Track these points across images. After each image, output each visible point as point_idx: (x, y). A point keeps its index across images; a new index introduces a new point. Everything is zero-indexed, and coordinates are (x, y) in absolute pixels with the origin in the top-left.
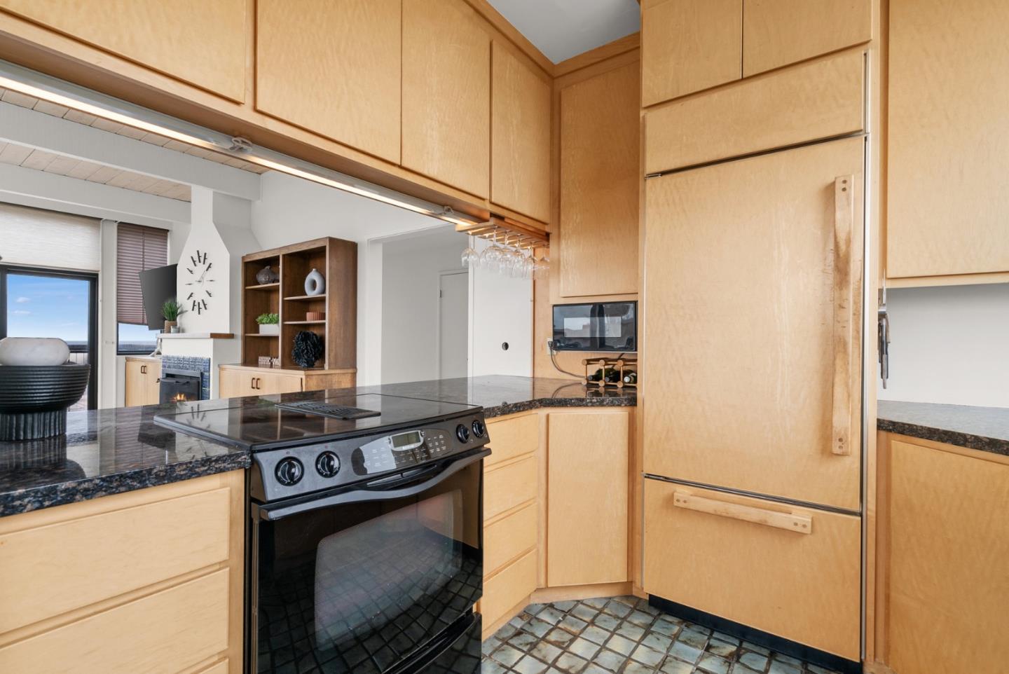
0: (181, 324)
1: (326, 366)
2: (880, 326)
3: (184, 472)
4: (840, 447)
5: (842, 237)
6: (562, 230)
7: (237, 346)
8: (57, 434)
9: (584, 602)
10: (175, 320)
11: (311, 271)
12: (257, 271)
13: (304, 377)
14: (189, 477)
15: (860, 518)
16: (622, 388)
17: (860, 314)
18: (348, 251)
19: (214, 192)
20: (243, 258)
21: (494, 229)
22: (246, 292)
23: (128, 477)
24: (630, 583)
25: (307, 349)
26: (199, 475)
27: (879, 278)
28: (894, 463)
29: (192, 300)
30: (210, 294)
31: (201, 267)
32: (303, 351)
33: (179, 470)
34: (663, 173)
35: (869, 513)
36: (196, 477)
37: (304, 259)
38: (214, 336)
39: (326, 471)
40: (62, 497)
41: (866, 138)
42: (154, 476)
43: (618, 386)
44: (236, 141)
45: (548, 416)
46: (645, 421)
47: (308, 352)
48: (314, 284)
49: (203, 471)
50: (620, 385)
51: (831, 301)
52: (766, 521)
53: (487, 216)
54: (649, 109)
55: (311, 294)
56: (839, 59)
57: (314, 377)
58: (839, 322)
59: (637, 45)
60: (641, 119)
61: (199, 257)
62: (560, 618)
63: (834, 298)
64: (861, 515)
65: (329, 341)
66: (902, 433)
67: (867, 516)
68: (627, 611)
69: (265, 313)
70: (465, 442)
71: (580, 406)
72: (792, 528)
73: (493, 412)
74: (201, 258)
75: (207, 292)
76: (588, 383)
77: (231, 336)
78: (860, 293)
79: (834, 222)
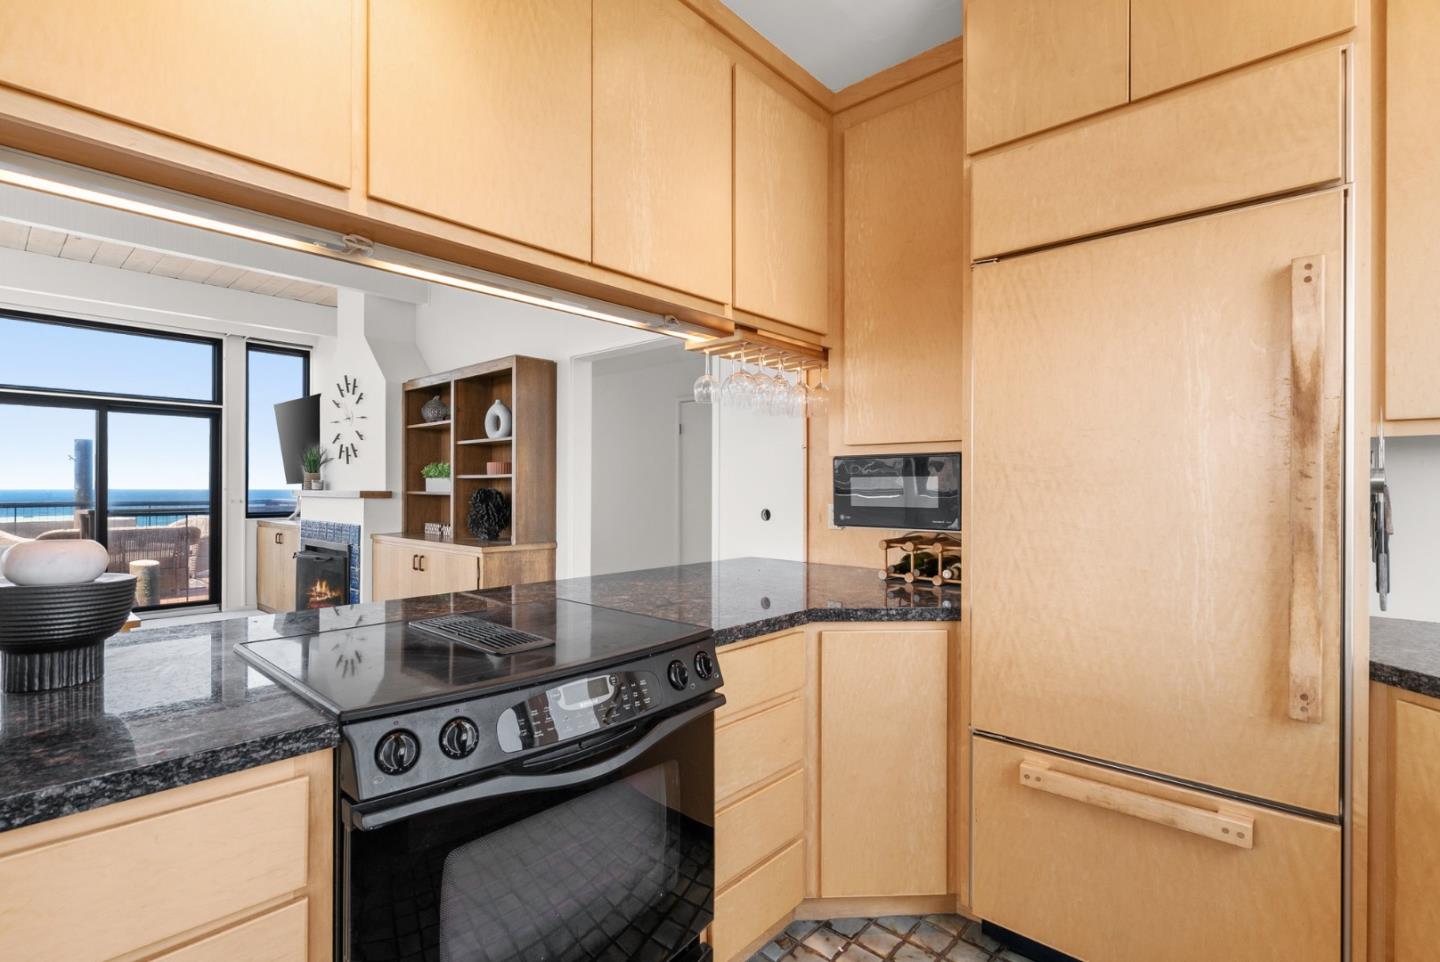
0: (325, 476)
1: (514, 540)
2: (1375, 506)
3: (234, 760)
4: (1303, 709)
5: (1305, 358)
6: (847, 343)
7: (396, 508)
8: (88, 679)
9: (879, 922)
10: (316, 470)
11: (494, 402)
12: (424, 403)
13: (481, 556)
14: (243, 767)
15: (1338, 829)
16: (941, 586)
17: (1337, 487)
18: (545, 373)
19: (366, 295)
20: (404, 384)
21: (742, 346)
22: (408, 433)
23: (144, 773)
24: (952, 897)
25: (488, 513)
26: (257, 763)
27: (1372, 420)
28: (1401, 741)
29: (338, 443)
30: (360, 436)
31: (350, 398)
32: (483, 516)
33: (226, 757)
34: (1001, 257)
35: (1356, 819)
36: (254, 766)
37: (486, 386)
38: (365, 495)
39: (454, 749)
40: (40, 810)
41: (1346, 192)
42: (187, 769)
43: (934, 583)
44: (349, 240)
45: (820, 635)
46: (974, 648)
47: (489, 518)
48: (497, 421)
49: (264, 757)
50: (937, 581)
51: (1286, 464)
52: (1173, 822)
53: (731, 327)
54: (977, 157)
55: (494, 436)
56: (1297, 62)
57: (496, 556)
58: (1300, 500)
59: (959, 57)
60: (965, 174)
61: (347, 384)
62: (840, 949)
63: (1290, 458)
64: (1341, 821)
65: (517, 504)
66: (1416, 689)
67: (1352, 823)
68: (947, 941)
69: (434, 461)
70: (682, 688)
71: (870, 620)
72: (1219, 835)
73: (729, 636)
74: (350, 386)
75: (357, 432)
76: (888, 577)
77: (387, 495)
78: (1337, 452)
79: (1291, 333)
